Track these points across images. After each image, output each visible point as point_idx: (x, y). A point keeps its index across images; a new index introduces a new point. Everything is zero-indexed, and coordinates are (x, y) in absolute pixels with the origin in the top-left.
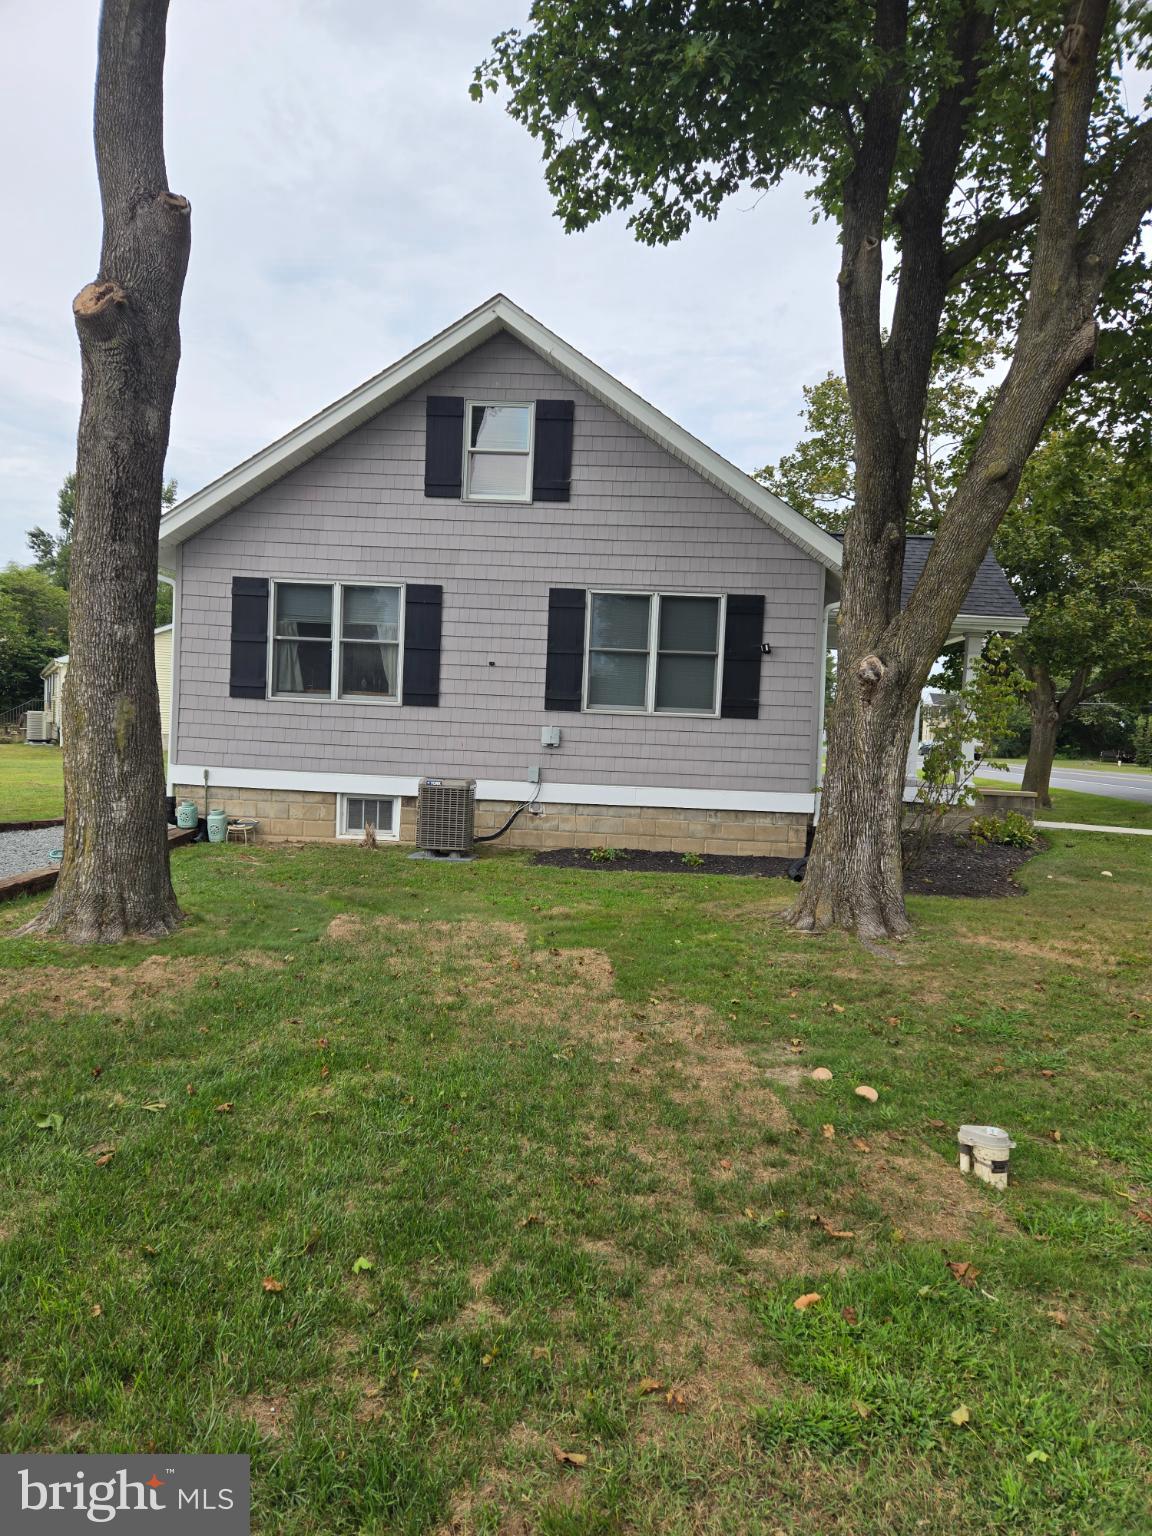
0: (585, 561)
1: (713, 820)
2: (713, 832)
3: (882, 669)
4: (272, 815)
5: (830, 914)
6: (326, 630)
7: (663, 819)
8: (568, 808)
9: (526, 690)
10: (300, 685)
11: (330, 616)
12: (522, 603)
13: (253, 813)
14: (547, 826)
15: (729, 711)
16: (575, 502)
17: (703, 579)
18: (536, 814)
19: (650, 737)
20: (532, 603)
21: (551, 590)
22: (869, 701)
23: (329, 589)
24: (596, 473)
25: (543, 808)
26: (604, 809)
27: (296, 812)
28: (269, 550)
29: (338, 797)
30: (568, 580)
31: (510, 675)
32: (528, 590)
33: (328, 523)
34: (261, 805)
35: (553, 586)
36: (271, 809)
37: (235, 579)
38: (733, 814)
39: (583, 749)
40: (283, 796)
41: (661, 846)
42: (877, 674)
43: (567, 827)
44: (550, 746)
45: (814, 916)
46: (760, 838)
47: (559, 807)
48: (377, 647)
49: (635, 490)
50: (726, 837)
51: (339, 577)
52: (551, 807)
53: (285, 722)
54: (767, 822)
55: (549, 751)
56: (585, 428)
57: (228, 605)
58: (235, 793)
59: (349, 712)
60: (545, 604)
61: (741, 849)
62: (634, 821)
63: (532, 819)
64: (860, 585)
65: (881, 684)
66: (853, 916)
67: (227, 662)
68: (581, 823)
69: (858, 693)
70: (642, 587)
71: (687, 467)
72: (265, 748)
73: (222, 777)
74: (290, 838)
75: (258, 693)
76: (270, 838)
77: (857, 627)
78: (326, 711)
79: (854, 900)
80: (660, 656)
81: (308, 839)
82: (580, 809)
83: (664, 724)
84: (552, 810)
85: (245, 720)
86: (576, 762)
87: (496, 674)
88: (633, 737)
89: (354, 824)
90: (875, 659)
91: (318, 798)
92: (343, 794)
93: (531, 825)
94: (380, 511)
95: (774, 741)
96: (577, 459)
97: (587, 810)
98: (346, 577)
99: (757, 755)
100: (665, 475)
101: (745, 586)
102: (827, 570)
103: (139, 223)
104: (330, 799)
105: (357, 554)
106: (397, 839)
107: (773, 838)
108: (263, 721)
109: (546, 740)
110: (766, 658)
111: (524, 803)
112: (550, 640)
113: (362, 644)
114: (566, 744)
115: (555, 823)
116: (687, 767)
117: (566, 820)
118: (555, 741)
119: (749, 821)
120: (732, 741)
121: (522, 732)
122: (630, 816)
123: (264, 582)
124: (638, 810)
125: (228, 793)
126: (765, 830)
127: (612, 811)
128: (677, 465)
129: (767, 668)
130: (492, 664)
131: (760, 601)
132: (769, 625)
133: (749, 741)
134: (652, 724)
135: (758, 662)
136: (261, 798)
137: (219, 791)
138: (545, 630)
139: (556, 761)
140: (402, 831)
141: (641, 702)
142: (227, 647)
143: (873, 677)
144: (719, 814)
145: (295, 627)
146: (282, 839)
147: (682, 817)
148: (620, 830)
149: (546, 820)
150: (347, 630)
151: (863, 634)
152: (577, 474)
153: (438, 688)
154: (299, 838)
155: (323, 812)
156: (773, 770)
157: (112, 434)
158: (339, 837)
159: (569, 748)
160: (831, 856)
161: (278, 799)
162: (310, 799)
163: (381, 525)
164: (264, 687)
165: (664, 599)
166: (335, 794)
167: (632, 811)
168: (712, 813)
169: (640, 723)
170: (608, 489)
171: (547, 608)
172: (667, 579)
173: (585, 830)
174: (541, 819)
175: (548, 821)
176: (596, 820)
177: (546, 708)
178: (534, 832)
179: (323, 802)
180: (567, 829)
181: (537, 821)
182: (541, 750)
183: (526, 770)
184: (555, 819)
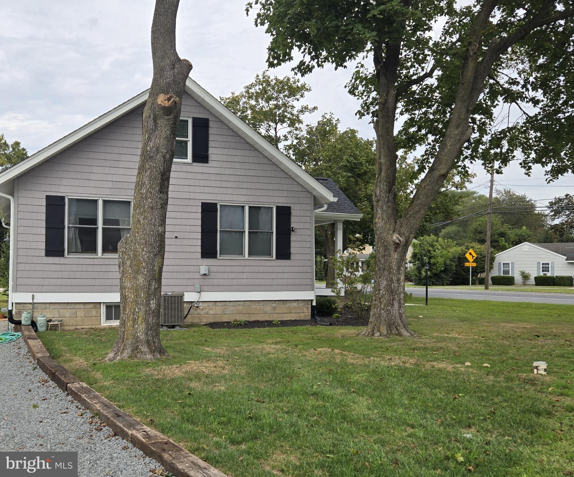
0: (216, 190)
1: (274, 305)
2: (274, 310)
3: (401, 239)
4: (68, 316)
5: (386, 331)
6: (94, 221)
7: (253, 306)
8: (211, 304)
9: (193, 249)
10: (80, 249)
11: (96, 214)
12: (189, 209)
13: (57, 315)
14: (203, 312)
15: (279, 257)
16: (211, 163)
17: (266, 199)
18: (198, 307)
19: (247, 269)
20: (194, 209)
21: (202, 203)
22: (396, 251)
23: (96, 202)
24: (220, 151)
25: (201, 304)
26: (228, 303)
27: (80, 313)
28: (65, 182)
29: (102, 304)
30: (209, 198)
31: (185, 242)
32: (191, 203)
33: (95, 170)
34: (62, 311)
35: (203, 201)
36: (67, 313)
37: (47, 196)
38: (282, 302)
39: (219, 275)
40: (73, 306)
41: (253, 319)
42: (400, 241)
43: (211, 312)
44: (205, 274)
45: (380, 332)
46: (293, 312)
47: (208, 303)
48: (119, 230)
49: (236, 159)
50: (279, 312)
51: (101, 196)
52: (205, 303)
53: (75, 268)
54: (295, 304)
55: (204, 277)
56: (213, 130)
57: (44, 209)
58: (48, 306)
59: (107, 262)
60: (199, 209)
61: (286, 317)
62: (241, 307)
63: (196, 310)
64: (385, 208)
65: (401, 245)
66: (397, 330)
67: (43, 239)
68: (218, 310)
69: (392, 248)
70: (241, 202)
71: (257, 150)
72: (65, 282)
73: (41, 298)
74: (78, 327)
75: (60, 254)
76: (67, 328)
77: (386, 223)
78: (96, 262)
79: (396, 324)
80: (249, 232)
81: (87, 327)
82: (218, 303)
83: (252, 263)
84: (205, 305)
85: (53, 268)
86: (216, 282)
87: (178, 241)
88: (240, 269)
89: (109, 317)
90: (398, 236)
91: (92, 306)
92: (104, 303)
93: (196, 313)
94: (121, 164)
95: (297, 269)
96: (211, 144)
97: (220, 304)
98: (105, 196)
99: (291, 276)
100: (248, 153)
101: (283, 202)
102: (314, 196)
103: (176, 71)
104: (98, 306)
105: (110, 185)
107: (298, 312)
108: (63, 268)
109: (202, 272)
110: (292, 233)
111: (192, 302)
112: (202, 226)
113: (113, 229)
114: (211, 274)
115: (206, 311)
116: (264, 282)
117: (211, 309)
118: (207, 272)
119: (288, 304)
120: (281, 269)
121: (191, 269)
122: (239, 305)
123: (63, 198)
124: (243, 303)
125: (43, 306)
126: (295, 308)
127: (232, 304)
128: (253, 149)
129: (293, 237)
130: (176, 237)
131: (289, 208)
132: (293, 219)
133: (287, 269)
134: (247, 263)
135: (289, 235)
136: (62, 307)
137: (38, 305)
138: (200, 221)
139: (207, 282)
141: (241, 253)
142: (43, 231)
143: (399, 242)
144: (276, 302)
145: (78, 220)
146: (73, 328)
147: (261, 305)
148: (235, 312)
149: (203, 309)
150: (105, 222)
151: (388, 226)
152: (211, 151)
154: (82, 327)
155: (94, 313)
156: (298, 282)
157: (165, 151)
158: (102, 325)
159: (212, 275)
160: (383, 309)
161: (71, 307)
162: (88, 306)
163: (122, 171)
164: (63, 251)
165: (250, 207)
166: (100, 303)
167: (240, 303)
168: (273, 302)
169: (242, 263)
170: (225, 158)
171: (200, 211)
172: (252, 199)
173: (220, 313)
174: (200, 309)
175: (203, 310)
176: (225, 308)
177: (202, 257)
178: (198, 316)
179: (95, 308)
180: (212, 313)
181: (199, 311)
182: (200, 277)
183: (193, 287)
184: (206, 309)
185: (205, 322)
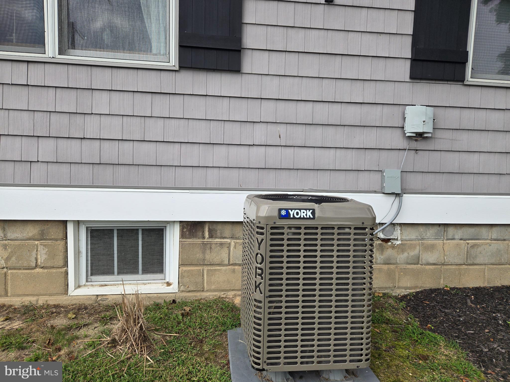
8: (431, 232)
14: (402, 257)
18: (387, 241)
25: (397, 233)
29: (70, 229)
31: (360, 21)
39: (465, 141)
43: (431, 257)
44: (420, 136)
47: (421, 229)
52: (409, 230)
55: (415, 145)
63: (381, 249)
82: (451, 231)
84: (412, 234)
87: (333, 18)
91: (32, 231)
92: (78, 223)
93: (381, 258)
97: (459, 233)
104: (55, 232)
106: (174, 288)
109: (412, 127)
114: (440, 134)
115: (414, 252)
117: (431, 248)
118: (428, 128)
121: (374, 115)
130: (329, 2)
140: (181, 276)
149: (402, 248)
153: (239, 40)
155: (43, 253)
158: (73, 292)
159: (445, 139)
162: (16, 232)
166: (65, 223)
173: (457, 261)
174: (393, 247)
175: (403, 251)
176: (473, 246)
177: (411, 78)
178: (385, 267)
179: (42, 237)
180: (431, 260)
181: (389, 252)
182: (403, 144)
183: (378, 175)
184: (412, 247)
185: (406, 288)
